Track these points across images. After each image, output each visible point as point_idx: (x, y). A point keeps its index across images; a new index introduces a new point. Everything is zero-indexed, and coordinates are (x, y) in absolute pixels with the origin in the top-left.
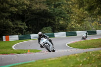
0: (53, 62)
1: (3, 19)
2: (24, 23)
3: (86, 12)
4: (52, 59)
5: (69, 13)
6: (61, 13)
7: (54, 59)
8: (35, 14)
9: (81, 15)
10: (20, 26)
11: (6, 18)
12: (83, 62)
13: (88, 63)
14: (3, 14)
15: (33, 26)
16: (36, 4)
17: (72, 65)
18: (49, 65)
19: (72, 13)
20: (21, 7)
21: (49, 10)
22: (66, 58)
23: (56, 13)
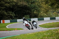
0: (30, 36)
1: (1, 10)
2: (13, 13)
3: (50, 7)
4: (29, 34)
5: (39, 7)
6: (35, 7)
7: (31, 34)
8: (20, 8)
9: (46, 8)
10: (11, 14)
11: (3, 10)
12: (48, 35)
13: (51, 36)
14: (1, 7)
15: (18, 14)
16: (21, 2)
17: (41, 38)
18: (28, 37)
19: (41, 7)
20: (11, 4)
21: (28, 5)
22: (38, 33)
23: (32, 7)
